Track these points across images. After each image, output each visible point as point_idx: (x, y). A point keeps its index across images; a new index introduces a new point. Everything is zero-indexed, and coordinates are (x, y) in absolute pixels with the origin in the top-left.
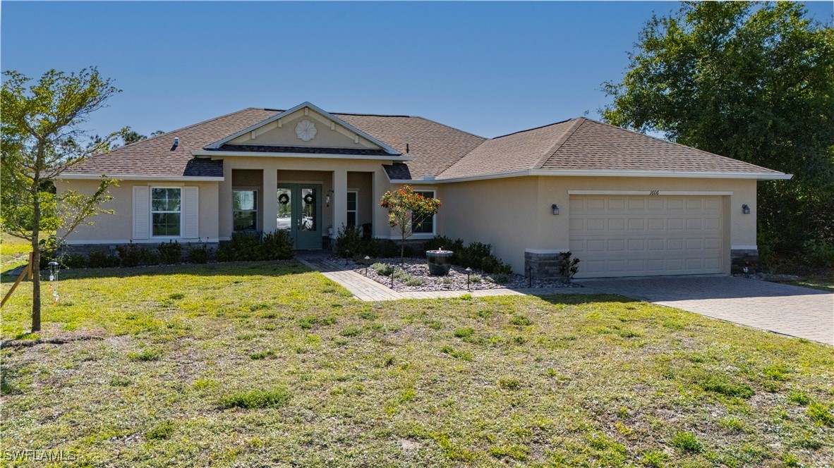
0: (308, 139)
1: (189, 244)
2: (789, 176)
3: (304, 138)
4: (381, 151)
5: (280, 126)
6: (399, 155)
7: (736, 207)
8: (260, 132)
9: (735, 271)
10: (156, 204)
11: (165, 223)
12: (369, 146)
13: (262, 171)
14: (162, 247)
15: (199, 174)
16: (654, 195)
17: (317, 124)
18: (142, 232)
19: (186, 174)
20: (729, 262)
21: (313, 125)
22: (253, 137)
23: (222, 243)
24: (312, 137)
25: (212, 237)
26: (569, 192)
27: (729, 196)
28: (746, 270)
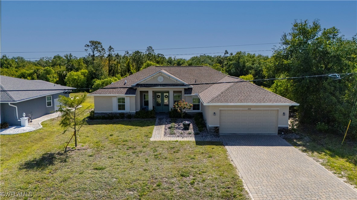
0: (161, 81)
1: (127, 113)
2: (298, 104)
4: (184, 85)
5: (153, 78)
6: (189, 86)
7: (281, 114)
8: (147, 80)
9: (279, 133)
10: (119, 102)
11: (122, 107)
13: (148, 91)
14: (120, 114)
15: (129, 94)
16: (249, 109)
17: (164, 77)
18: (115, 109)
19: (126, 94)
20: (277, 130)
21: (162, 77)
22: (145, 82)
23: (137, 112)
25: (134, 111)
26: (220, 109)
27: (278, 110)
28: (283, 133)
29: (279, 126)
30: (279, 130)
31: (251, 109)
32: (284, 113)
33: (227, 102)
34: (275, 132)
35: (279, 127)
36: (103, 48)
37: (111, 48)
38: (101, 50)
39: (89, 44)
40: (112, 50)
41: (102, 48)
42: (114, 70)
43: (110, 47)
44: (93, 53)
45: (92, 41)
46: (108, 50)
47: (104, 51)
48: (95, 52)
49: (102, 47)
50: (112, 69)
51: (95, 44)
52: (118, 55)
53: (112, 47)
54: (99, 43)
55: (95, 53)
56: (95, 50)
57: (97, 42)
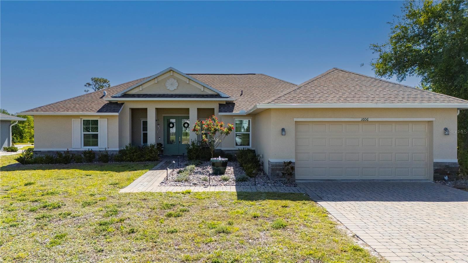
0: (173, 89)
3: (171, 89)
4: (218, 96)
5: (156, 82)
6: (228, 97)
8: (145, 86)
10: (87, 129)
11: (91, 139)
12: (210, 93)
13: (147, 109)
15: (106, 112)
17: (178, 80)
18: (78, 144)
21: (176, 81)
22: (140, 89)
24: (176, 88)
26: (295, 120)
27: (432, 122)
28: (446, 178)
29: (436, 160)
30: (436, 171)
31: (370, 120)
32: (446, 129)
34: (429, 175)
35: (436, 164)
39: (91, 82)
45: (95, 78)
51: (100, 83)
54: (105, 81)
57: (103, 79)
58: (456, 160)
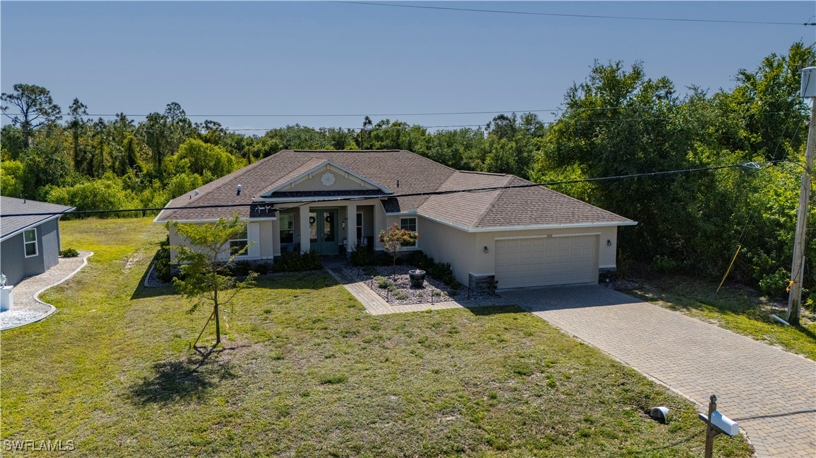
0: (330, 185)
3: (327, 185)
4: (379, 191)
5: (311, 177)
7: (603, 241)
8: (297, 183)
9: (600, 281)
12: (371, 188)
13: (298, 208)
14: (238, 263)
15: (259, 216)
16: (550, 236)
19: (250, 216)
20: (598, 275)
21: (332, 176)
23: (275, 259)
24: (333, 183)
25: (269, 255)
26: (496, 239)
27: (598, 235)
28: (607, 280)
29: (601, 267)
30: (600, 275)
31: (553, 236)
32: (609, 241)
33: (510, 223)
34: (593, 279)
35: (600, 270)
36: (54, 103)
37: (77, 106)
38: (50, 111)
39: (15, 94)
40: (83, 109)
41: (50, 103)
42: (91, 160)
43: (76, 102)
44: (26, 116)
45: (21, 86)
46: (68, 110)
47: (58, 113)
48: (31, 116)
49: (50, 101)
50: (84, 159)
51: (31, 95)
52: (101, 123)
53: (80, 101)
54: (43, 91)
55: (30, 118)
56: (30, 110)
57: (38, 88)
58: (615, 266)
